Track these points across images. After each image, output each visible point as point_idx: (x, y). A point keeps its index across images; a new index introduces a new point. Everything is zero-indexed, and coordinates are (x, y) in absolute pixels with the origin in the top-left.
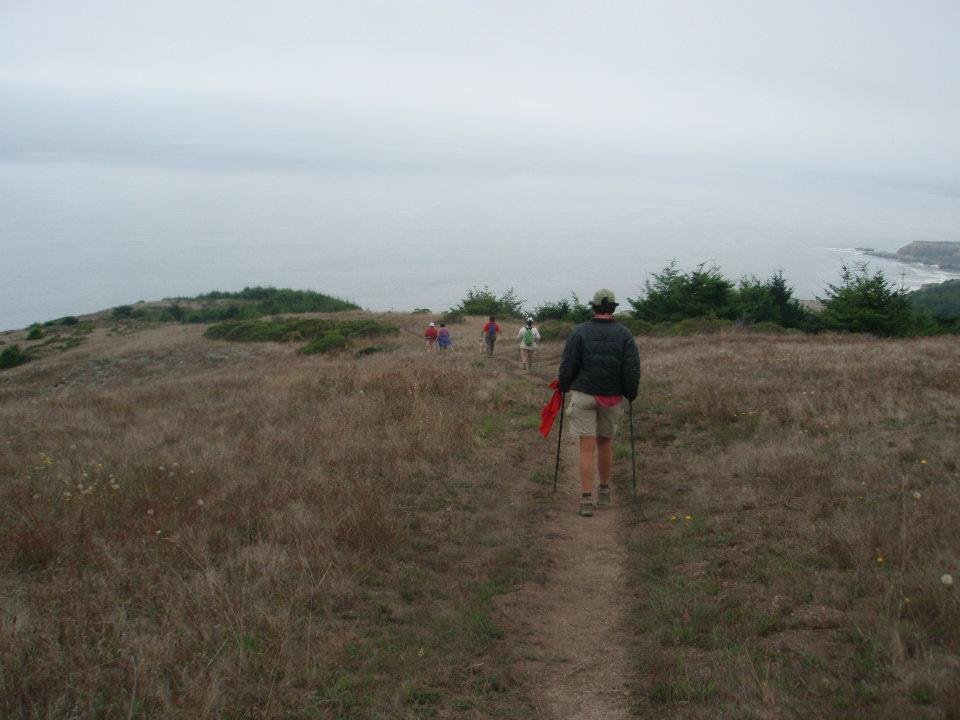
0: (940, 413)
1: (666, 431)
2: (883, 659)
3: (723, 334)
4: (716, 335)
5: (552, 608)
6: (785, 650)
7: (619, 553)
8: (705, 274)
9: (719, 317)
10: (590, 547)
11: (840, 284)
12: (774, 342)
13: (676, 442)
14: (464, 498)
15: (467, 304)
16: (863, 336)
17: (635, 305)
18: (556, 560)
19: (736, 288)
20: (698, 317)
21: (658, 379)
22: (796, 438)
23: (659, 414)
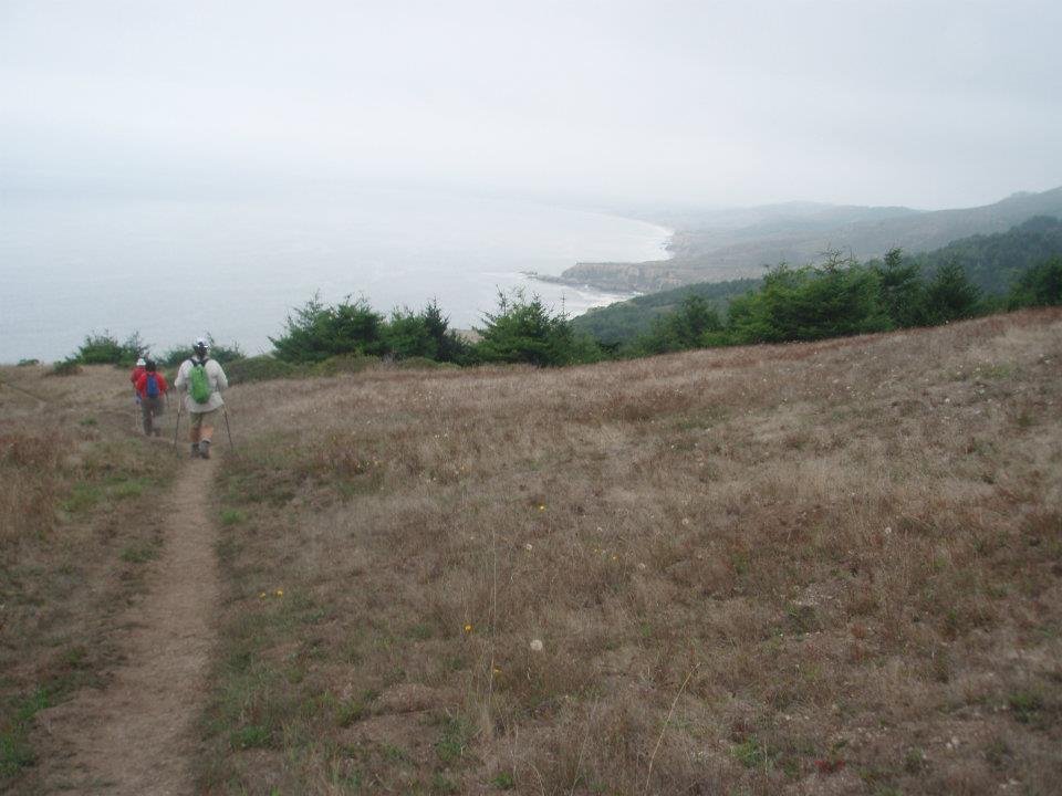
0: (577, 449)
1: (285, 489)
2: (472, 741)
3: (370, 372)
4: (362, 375)
5: (109, 718)
6: (366, 742)
7: (209, 640)
8: (352, 307)
9: (367, 352)
10: (174, 635)
11: (497, 311)
12: (423, 379)
13: (295, 501)
14: (30, 588)
15: (85, 351)
16: (519, 367)
17: (277, 344)
18: (130, 656)
19: (388, 320)
20: (342, 355)
21: (289, 428)
22: (424, 487)
23: (278, 469)
